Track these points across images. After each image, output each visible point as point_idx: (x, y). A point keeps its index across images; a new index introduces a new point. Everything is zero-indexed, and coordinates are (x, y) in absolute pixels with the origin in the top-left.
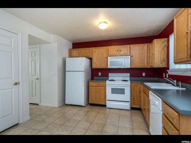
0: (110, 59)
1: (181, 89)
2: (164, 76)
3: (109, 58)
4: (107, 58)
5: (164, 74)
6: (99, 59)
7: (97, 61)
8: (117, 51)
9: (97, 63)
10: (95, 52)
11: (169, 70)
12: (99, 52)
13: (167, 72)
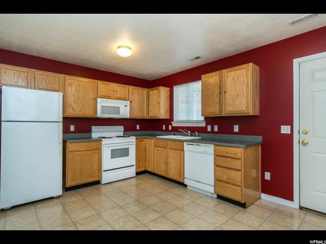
0: (101, 103)
1: (197, 138)
2: (164, 128)
3: (99, 100)
4: (96, 100)
5: (164, 126)
6: (79, 99)
7: (75, 103)
8: (112, 91)
9: (75, 106)
10: (71, 85)
11: (173, 121)
12: (79, 86)
13: (171, 124)
